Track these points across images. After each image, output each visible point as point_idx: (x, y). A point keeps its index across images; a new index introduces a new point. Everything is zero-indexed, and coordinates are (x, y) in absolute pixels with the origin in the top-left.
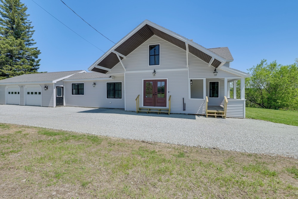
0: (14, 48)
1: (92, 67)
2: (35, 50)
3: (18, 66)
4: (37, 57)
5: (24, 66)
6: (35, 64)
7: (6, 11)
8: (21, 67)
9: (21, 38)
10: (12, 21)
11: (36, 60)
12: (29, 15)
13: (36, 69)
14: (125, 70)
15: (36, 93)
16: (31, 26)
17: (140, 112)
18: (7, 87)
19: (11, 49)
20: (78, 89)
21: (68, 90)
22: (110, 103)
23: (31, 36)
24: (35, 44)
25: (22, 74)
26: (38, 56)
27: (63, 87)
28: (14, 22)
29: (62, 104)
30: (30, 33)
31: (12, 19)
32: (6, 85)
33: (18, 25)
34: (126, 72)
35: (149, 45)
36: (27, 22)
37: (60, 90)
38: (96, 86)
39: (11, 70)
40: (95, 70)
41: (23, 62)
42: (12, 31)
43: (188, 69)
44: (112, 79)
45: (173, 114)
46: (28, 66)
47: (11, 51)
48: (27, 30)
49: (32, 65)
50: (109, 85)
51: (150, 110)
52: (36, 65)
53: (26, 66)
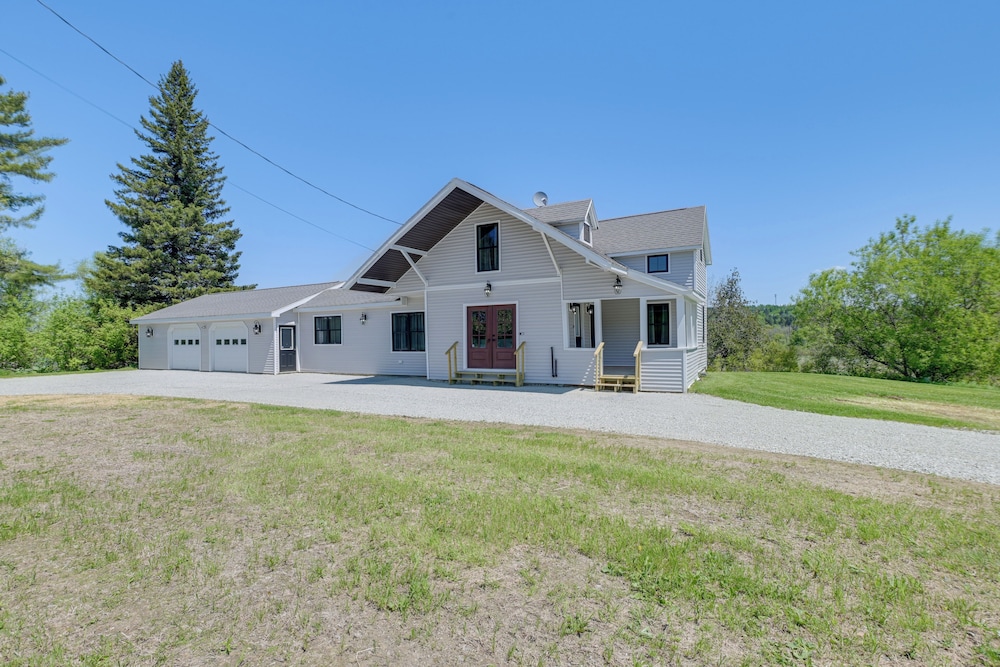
0: (182, 229)
1: (351, 283)
2: (227, 228)
3: (189, 274)
4: (232, 247)
5: (204, 272)
6: (229, 265)
7: (162, 138)
8: (197, 275)
9: (195, 202)
10: (176, 161)
11: (231, 254)
12: (212, 139)
13: (231, 279)
14: (426, 284)
15: (235, 342)
16: (218, 167)
17: (458, 381)
18: (171, 329)
19: (176, 232)
20: (329, 330)
21: (305, 333)
22: (400, 362)
23: (218, 195)
24: (227, 213)
25: (201, 293)
26: (236, 243)
27: (294, 327)
28: (180, 162)
29: (294, 368)
30: (216, 185)
31: (175, 157)
32: (169, 324)
33: (189, 171)
34: (428, 289)
35: (476, 225)
36: (209, 156)
37: (288, 334)
38: (368, 321)
39: (175, 284)
40: (357, 287)
41: (201, 263)
42: (177, 187)
43: (559, 280)
44: (404, 304)
45: (531, 384)
46: (212, 273)
47: (174, 238)
48: (209, 178)
49: (220, 269)
50: (396, 317)
51: (479, 376)
52: (231, 268)
53: (208, 273)
